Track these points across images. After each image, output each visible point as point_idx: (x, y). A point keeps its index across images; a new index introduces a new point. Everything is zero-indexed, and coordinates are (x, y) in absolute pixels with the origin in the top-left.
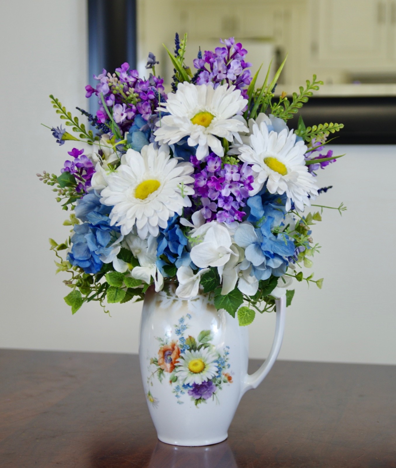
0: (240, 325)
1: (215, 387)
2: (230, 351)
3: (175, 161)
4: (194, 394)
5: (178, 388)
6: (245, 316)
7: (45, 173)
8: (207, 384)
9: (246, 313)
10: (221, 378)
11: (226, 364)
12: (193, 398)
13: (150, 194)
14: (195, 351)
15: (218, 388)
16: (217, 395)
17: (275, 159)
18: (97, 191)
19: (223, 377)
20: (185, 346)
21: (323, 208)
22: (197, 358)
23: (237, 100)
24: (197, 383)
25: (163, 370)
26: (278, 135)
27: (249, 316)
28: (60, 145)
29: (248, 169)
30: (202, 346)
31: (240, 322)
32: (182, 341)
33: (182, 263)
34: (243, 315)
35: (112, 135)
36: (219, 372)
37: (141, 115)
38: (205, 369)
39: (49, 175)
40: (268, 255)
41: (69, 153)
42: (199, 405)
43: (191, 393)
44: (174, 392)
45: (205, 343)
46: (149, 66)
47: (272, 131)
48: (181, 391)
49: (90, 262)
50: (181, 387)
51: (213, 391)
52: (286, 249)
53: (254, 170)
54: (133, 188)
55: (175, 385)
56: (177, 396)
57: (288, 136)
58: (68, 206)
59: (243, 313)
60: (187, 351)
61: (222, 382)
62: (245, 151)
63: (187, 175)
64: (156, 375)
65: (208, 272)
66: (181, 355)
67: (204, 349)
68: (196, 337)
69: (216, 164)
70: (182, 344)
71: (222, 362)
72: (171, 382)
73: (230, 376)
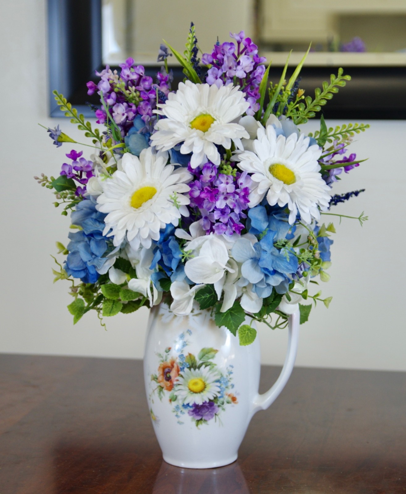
0: (240, 344)
1: (217, 408)
2: (233, 370)
3: (171, 168)
4: (194, 414)
5: (177, 407)
6: (246, 335)
7: (43, 175)
8: (208, 404)
9: (247, 332)
10: (224, 399)
11: (230, 384)
12: (193, 419)
13: (144, 202)
14: (195, 369)
15: (220, 409)
16: (219, 416)
17: (283, 166)
18: (93, 196)
19: (226, 398)
20: (184, 364)
21: (342, 217)
22: (197, 376)
23: (239, 103)
24: (197, 403)
25: (163, 388)
26: (286, 139)
27: (250, 336)
28: (57, 147)
29: (246, 178)
30: (202, 364)
31: (241, 342)
32: (182, 359)
33: (176, 278)
34: (244, 334)
35: (108, 138)
36: (221, 393)
37: (142, 116)
38: (206, 389)
39: (47, 178)
40: (266, 272)
41: (67, 155)
42: (200, 426)
43: (191, 413)
44: (174, 412)
45: (206, 361)
46: (161, 58)
47: (281, 136)
48: (180, 410)
49: (85, 272)
50: (181, 406)
51: (215, 412)
52: (288, 265)
53: (253, 180)
54: (129, 195)
55: (174, 404)
56: (177, 416)
57: (297, 140)
58: (67, 211)
59: (244, 332)
60: (186, 369)
61: (225, 403)
62: (245, 159)
63: (183, 183)
64: (157, 392)
65: (204, 288)
66: (181, 373)
67: (205, 368)
68: (196, 354)
69: (211, 173)
70: (181, 362)
71: (225, 382)
72: (171, 400)
73: (234, 396)
